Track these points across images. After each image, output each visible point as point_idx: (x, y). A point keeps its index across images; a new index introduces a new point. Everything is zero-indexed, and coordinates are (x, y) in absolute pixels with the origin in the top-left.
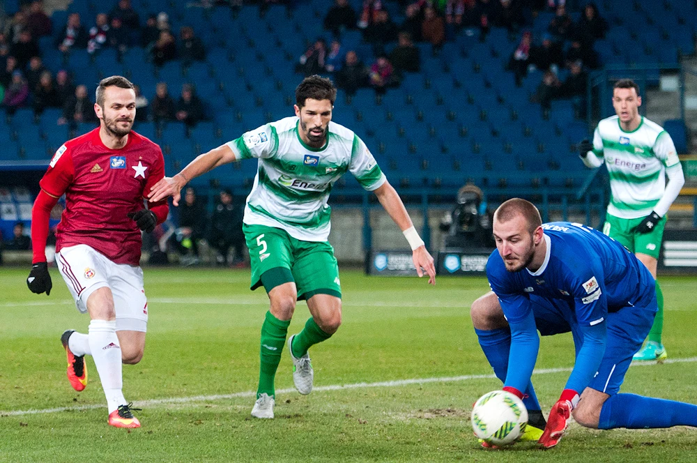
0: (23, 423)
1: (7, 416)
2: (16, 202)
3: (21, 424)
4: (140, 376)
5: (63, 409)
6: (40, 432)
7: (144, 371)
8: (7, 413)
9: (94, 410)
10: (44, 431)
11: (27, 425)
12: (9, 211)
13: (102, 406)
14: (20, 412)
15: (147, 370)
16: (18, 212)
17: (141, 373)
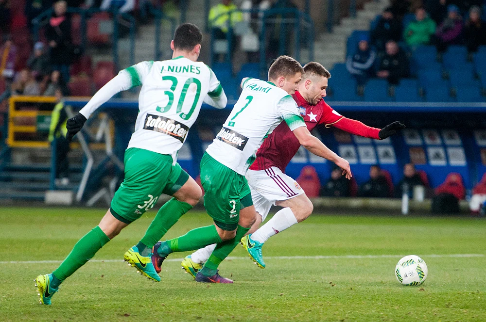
2: (445, 147)
12: (437, 156)
16: (447, 158)
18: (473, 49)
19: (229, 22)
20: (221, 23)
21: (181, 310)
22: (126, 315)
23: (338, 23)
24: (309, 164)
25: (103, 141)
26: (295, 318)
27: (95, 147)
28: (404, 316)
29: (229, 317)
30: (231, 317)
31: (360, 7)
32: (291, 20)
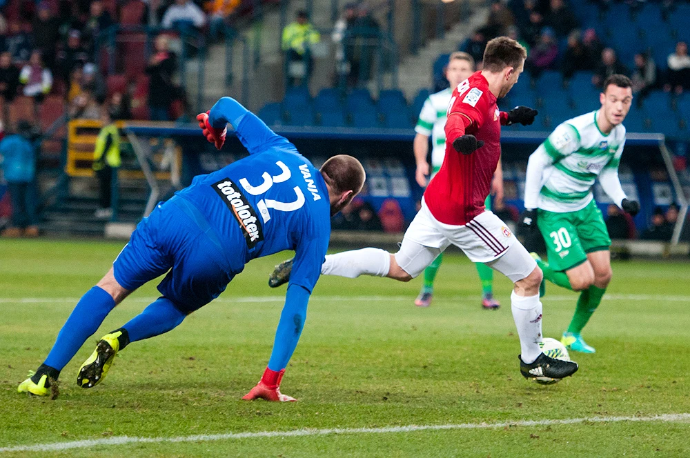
0: (534, 435)
1: (515, 426)
3: (532, 436)
4: (673, 385)
5: (581, 420)
6: (554, 446)
7: (677, 380)
8: (515, 423)
9: (617, 423)
10: (558, 444)
11: (538, 437)
13: (627, 418)
14: (531, 423)
15: (681, 379)
17: (674, 382)
18: (568, 75)
19: (306, 44)
20: (297, 44)
21: (250, 354)
22: (191, 359)
23: (424, 45)
24: (391, 198)
25: (168, 170)
26: (374, 364)
27: (160, 176)
28: (491, 363)
29: (302, 362)
30: (305, 362)
31: (448, 28)
32: (372, 42)
